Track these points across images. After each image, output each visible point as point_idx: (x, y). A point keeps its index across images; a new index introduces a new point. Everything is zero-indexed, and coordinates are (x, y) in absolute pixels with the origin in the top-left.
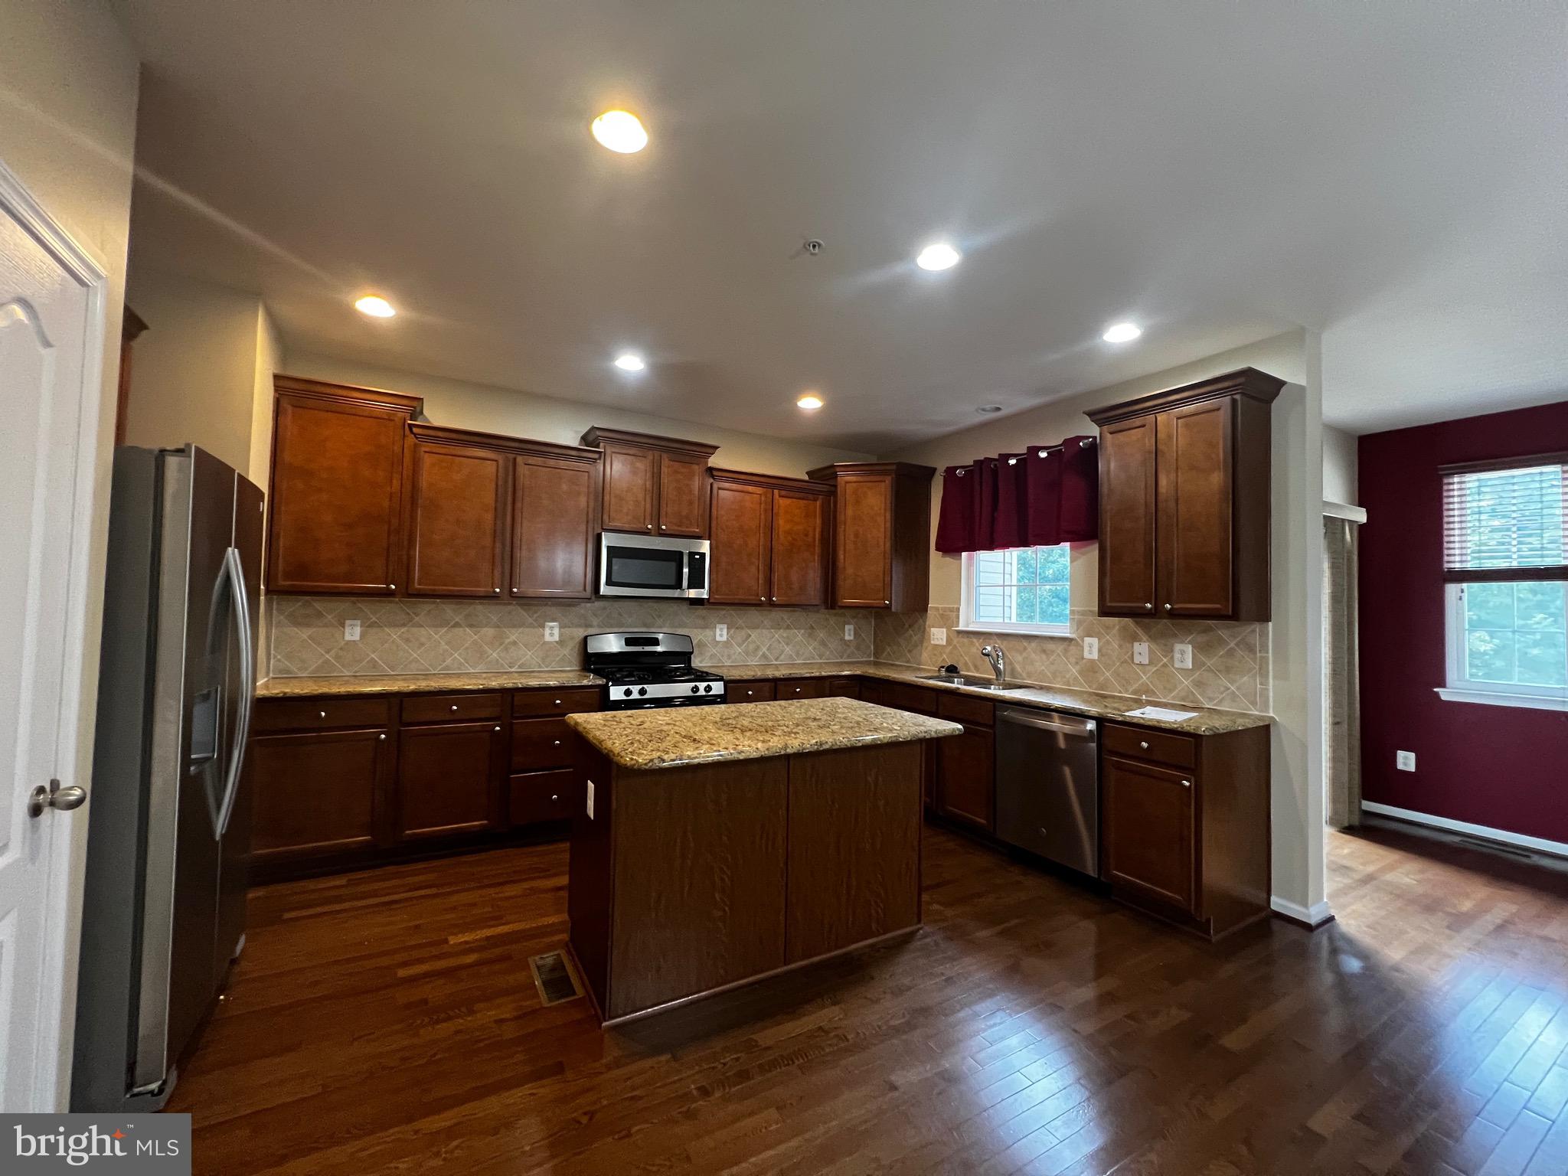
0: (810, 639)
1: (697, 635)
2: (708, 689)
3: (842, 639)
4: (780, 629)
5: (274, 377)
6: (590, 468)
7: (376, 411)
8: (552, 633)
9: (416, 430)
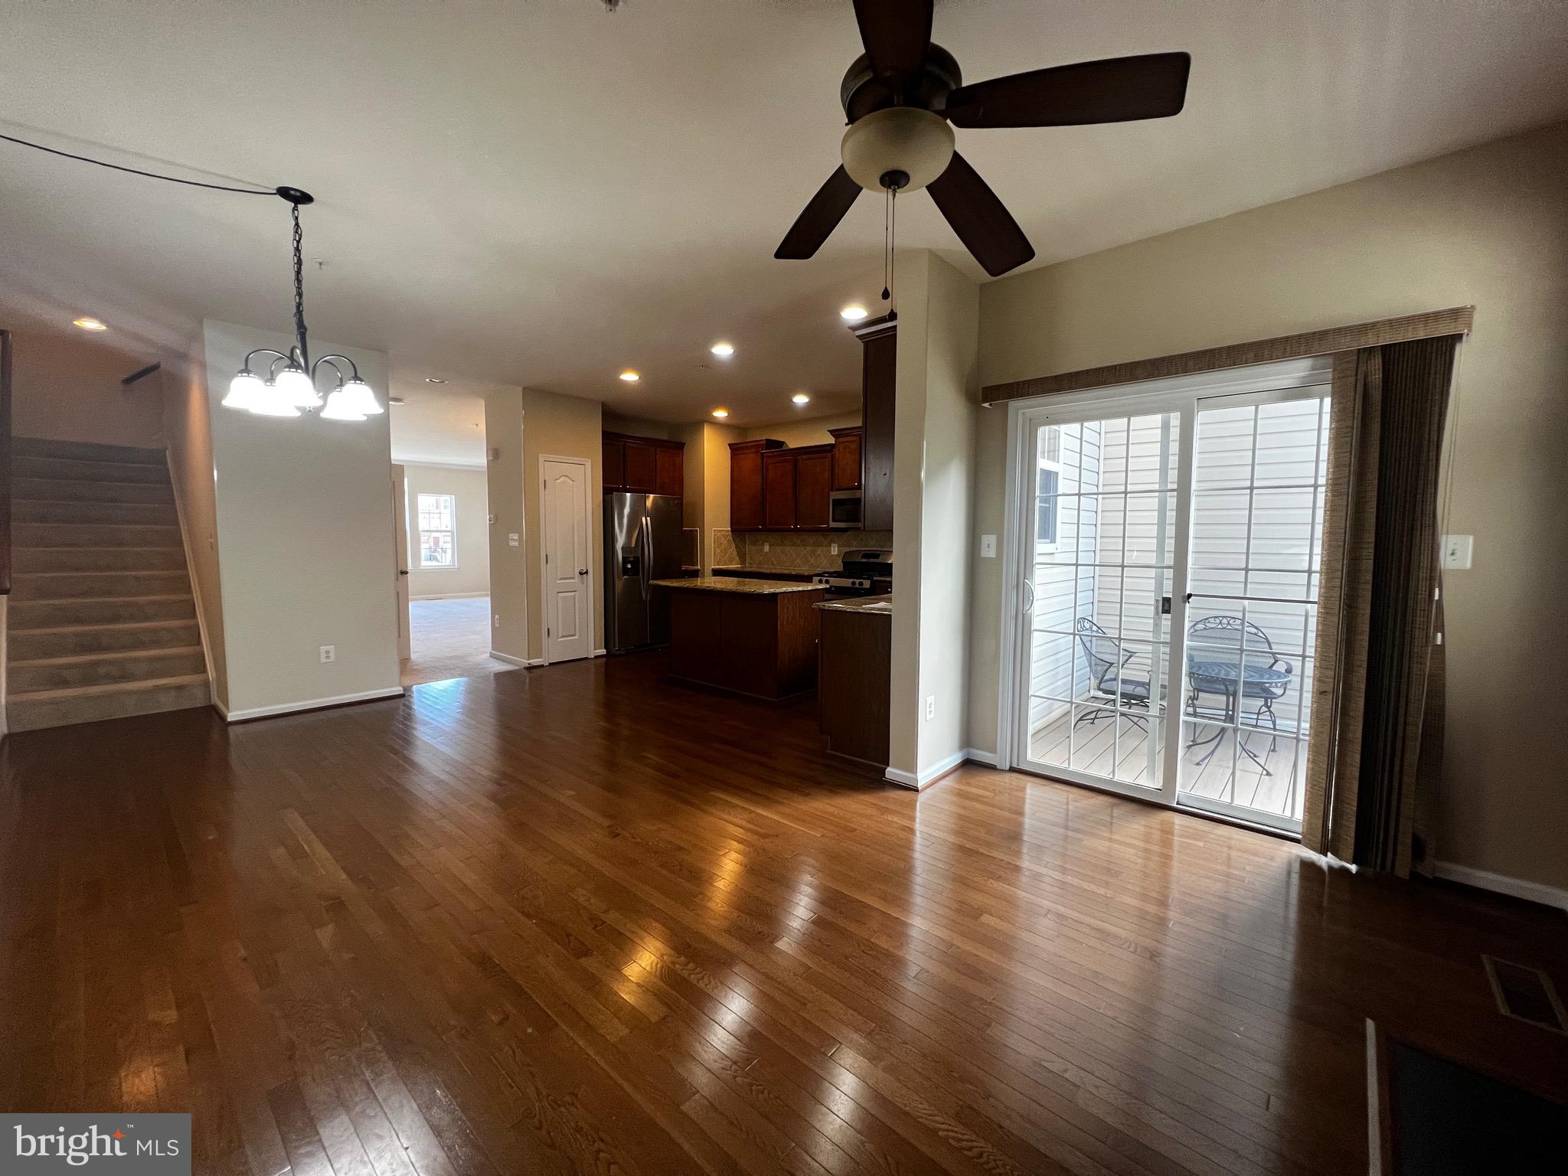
2: (861, 584)
5: (729, 444)
6: (829, 455)
7: (753, 450)
8: (835, 550)
9: (765, 455)
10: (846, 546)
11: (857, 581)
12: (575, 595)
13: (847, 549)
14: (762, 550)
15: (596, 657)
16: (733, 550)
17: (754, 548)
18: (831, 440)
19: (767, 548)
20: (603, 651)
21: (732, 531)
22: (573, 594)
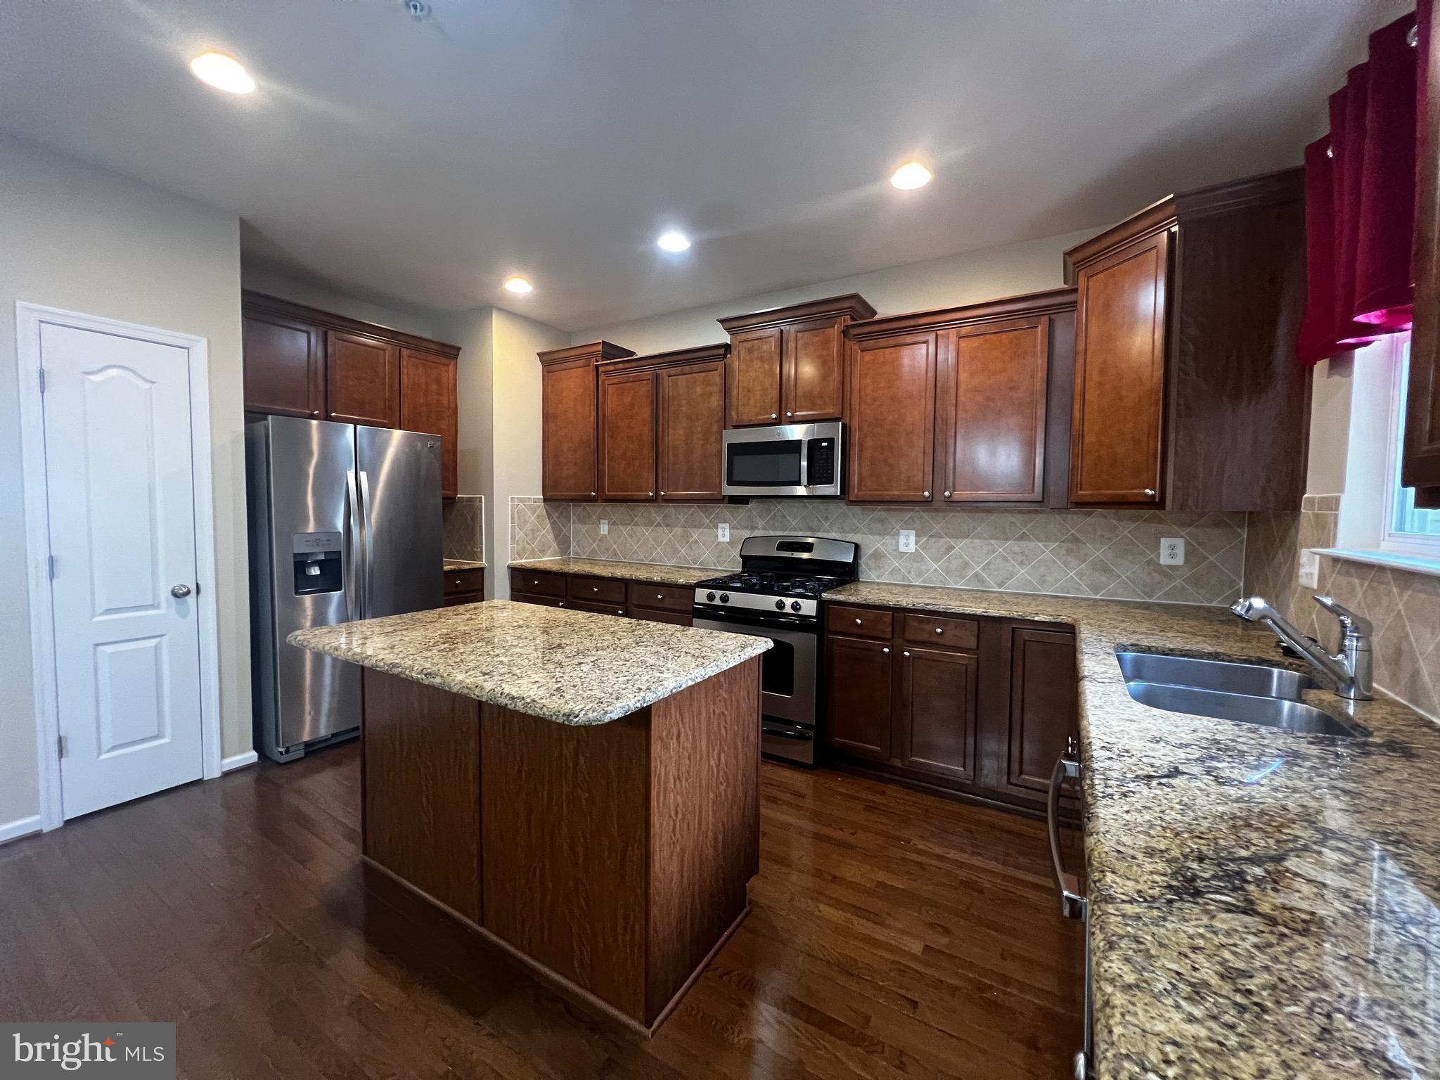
0: (1069, 559)
1: (871, 544)
2: (796, 607)
3: (1154, 564)
4: (1007, 539)
5: (538, 354)
6: (720, 365)
7: (581, 362)
8: (724, 534)
9: (601, 369)
10: (746, 528)
11: (788, 601)
12: (157, 648)
13: (747, 534)
14: (597, 531)
15: (227, 775)
16: (547, 533)
17: (584, 528)
18: (724, 338)
19: (604, 529)
20: (252, 756)
21: (545, 500)
22: (154, 642)
